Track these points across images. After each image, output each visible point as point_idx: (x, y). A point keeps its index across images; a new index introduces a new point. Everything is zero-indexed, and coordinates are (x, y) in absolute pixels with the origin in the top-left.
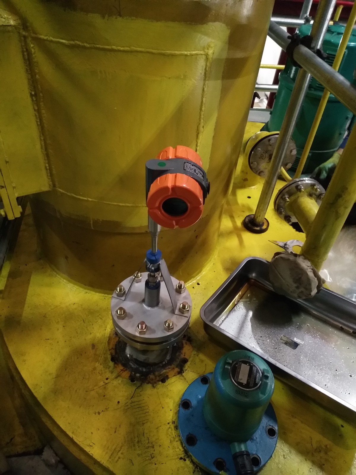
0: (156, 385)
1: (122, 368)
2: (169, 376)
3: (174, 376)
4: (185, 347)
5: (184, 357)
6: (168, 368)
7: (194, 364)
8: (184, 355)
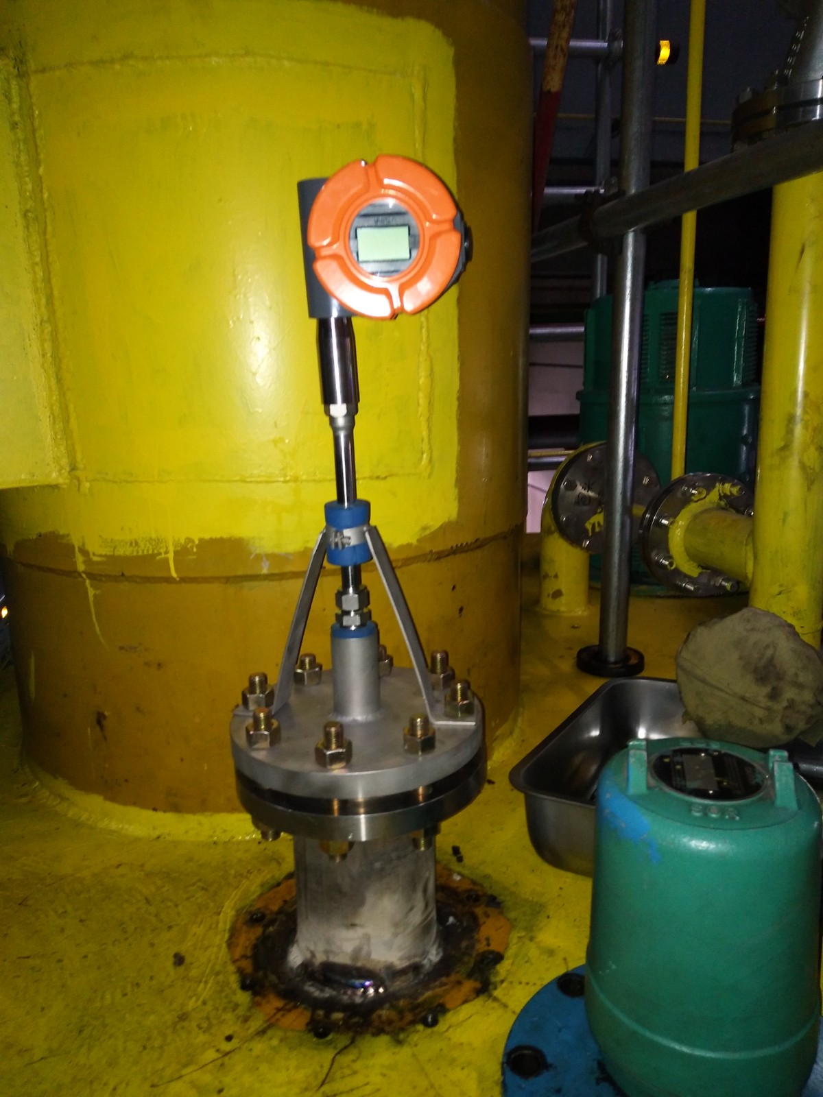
0: (408, 1036)
1: (279, 1003)
2: (448, 1006)
3: (465, 1002)
4: (484, 923)
5: (486, 948)
6: (437, 983)
7: (527, 962)
8: (484, 943)
